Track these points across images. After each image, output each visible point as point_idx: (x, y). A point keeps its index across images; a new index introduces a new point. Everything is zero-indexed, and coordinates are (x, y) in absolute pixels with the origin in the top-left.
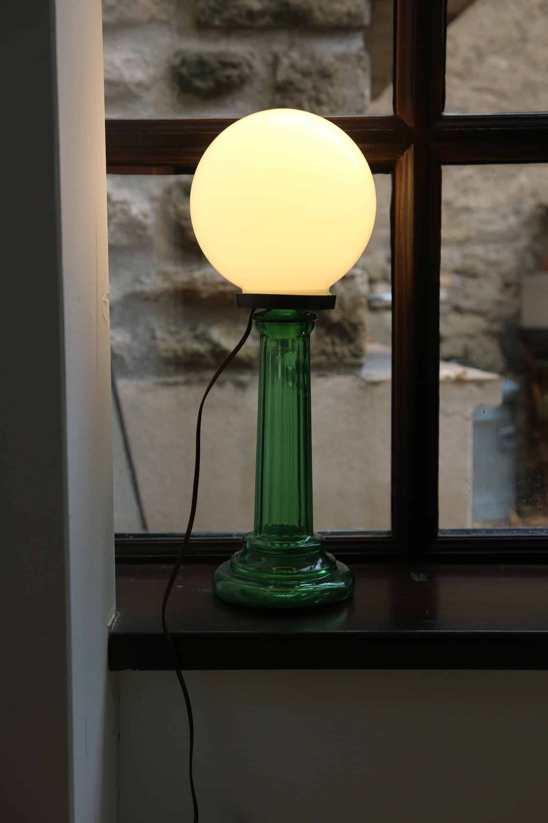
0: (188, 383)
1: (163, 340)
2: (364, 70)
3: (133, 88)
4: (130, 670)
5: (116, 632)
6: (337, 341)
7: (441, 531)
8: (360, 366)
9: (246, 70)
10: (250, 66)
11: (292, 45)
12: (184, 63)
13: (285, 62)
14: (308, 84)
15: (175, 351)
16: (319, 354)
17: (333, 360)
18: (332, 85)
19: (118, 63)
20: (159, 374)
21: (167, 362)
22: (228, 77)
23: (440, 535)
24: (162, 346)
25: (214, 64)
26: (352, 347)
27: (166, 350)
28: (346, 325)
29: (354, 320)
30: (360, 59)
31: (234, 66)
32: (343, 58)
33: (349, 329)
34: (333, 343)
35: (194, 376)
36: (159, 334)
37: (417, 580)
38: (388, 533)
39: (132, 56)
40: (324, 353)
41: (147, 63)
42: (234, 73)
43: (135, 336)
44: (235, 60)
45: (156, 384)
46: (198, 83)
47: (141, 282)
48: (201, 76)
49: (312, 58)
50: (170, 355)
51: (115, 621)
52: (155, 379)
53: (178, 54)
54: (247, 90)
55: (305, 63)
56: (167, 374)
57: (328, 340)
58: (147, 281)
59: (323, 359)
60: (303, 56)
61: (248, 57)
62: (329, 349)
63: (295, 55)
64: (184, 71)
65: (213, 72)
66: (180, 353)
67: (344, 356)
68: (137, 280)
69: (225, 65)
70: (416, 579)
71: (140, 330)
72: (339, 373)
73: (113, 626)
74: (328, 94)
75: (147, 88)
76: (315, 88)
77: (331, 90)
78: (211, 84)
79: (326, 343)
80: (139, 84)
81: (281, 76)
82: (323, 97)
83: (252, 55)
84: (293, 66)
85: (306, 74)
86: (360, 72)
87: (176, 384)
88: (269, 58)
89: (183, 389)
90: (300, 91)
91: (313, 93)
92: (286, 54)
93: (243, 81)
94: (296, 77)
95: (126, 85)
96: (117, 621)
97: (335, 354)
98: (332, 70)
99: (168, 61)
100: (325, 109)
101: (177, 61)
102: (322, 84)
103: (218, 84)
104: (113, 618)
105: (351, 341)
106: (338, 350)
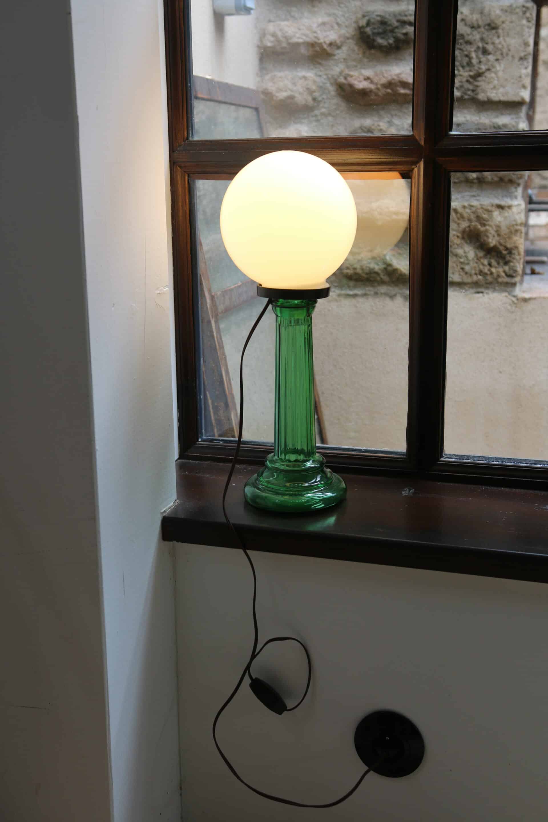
0: (365, 295)
2: (529, 20)
3: (326, 47)
6: (494, 263)
8: (514, 285)
12: (368, 24)
14: (476, 36)
16: (476, 273)
17: (489, 278)
18: (498, 36)
19: (315, 26)
22: (406, 35)
25: (394, 23)
26: (507, 268)
28: (501, 248)
29: (509, 246)
30: (526, 10)
31: (411, 24)
32: (510, 10)
33: (505, 252)
34: (490, 265)
39: (326, 19)
40: (481, 273)
41: (339, 25)
42: (411, 30)
44: (412, 19)
45: (339, 295)
46: (380, 41)
48: (383, 34)
49: (482, 12)
50: (350, 272)
51: (171, 508)
53: (364, 16)
55: (475, 18)
57: (486, 262)
59: (479, 278)
60: (472, 12)
62: (486, 270)
64: (368, 30)
65: (393, 31)
67: (499, 276)
69: (404, 23)
72: (494, 290)
73: (168, 511)
74: (494, 44)
75: (338, 46)
76: (482, 39)
77: (497, 41)
78: (391, 41)
79: (483, 265)
80: (332, 44)
82: (490, 47)
85: (474, 27)
87: (355, 296)
89: (361, 300)
90: (469, 43)
91: (480, 44)
95: (320, 45)
97: (492, 273)
98: (498, 22)
99: (356, 22)
100: (491, 57)
101: (363, 22)
102: (489, 36)
103: (397, 40)
104: (170, 505)
105: (506, 263)
106: (493, 270)
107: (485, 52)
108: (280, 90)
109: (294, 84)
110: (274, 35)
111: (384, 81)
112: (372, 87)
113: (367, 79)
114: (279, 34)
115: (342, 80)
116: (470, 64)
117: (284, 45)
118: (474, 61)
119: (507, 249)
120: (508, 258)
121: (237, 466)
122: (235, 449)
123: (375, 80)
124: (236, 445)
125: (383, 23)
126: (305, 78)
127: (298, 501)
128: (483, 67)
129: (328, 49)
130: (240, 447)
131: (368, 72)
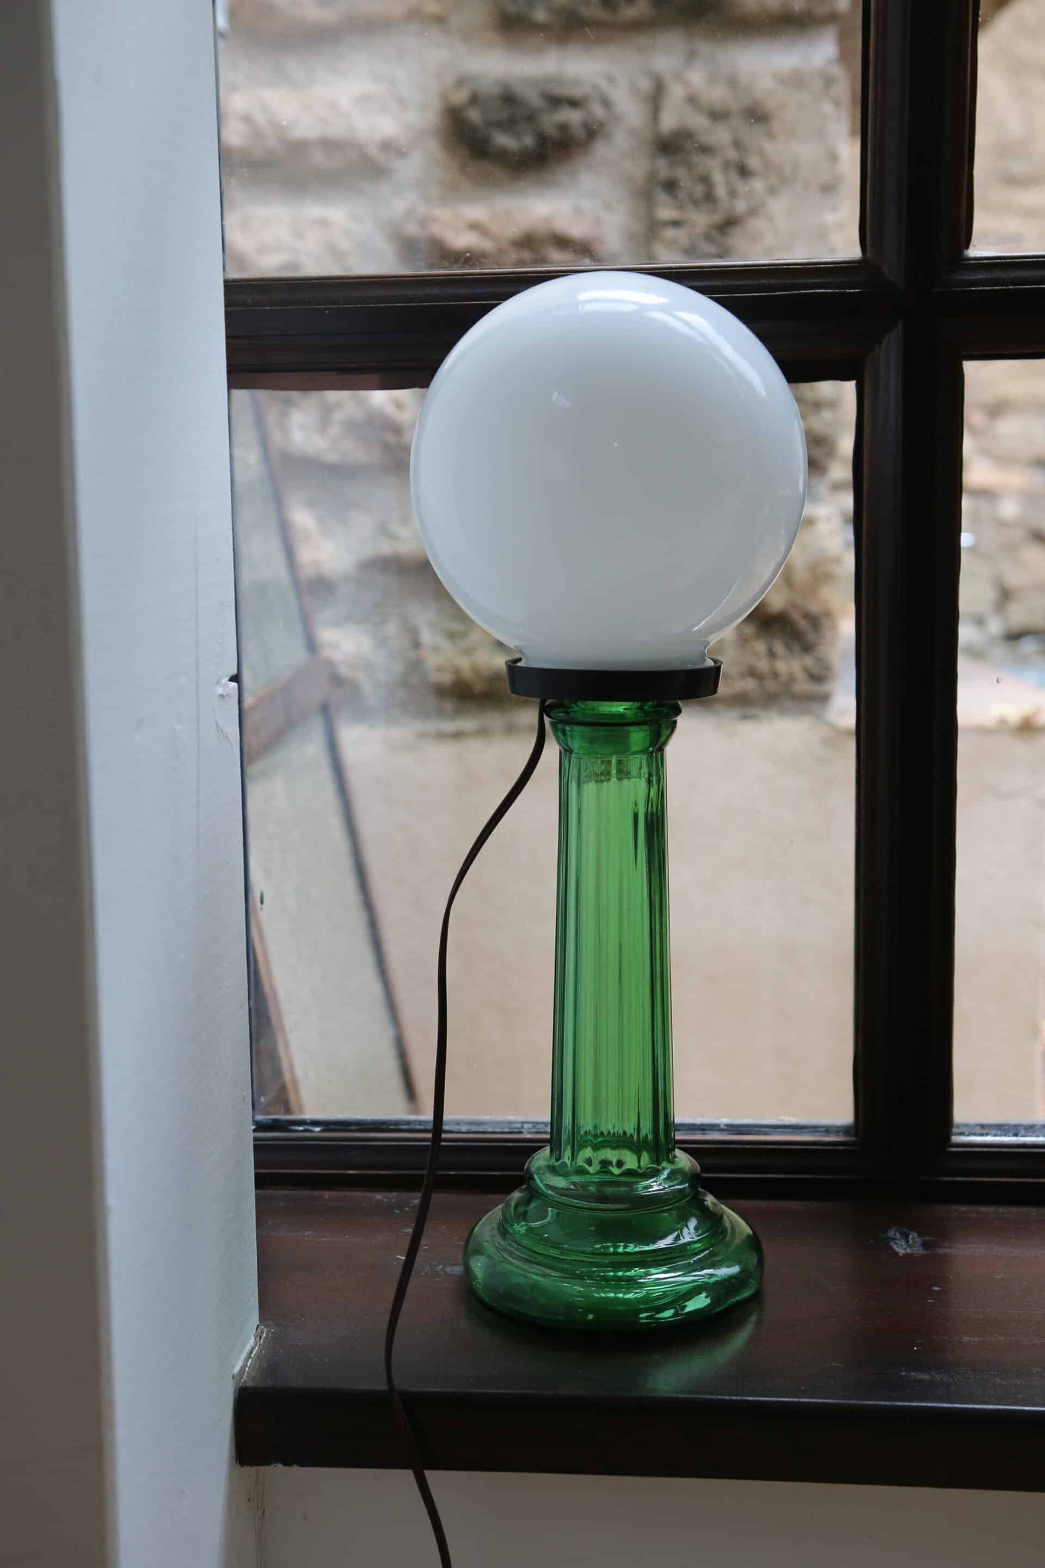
0: (483, 732)
1: (436, 649)
2: (837, 103)
3: (373, 152)
4: (280, 1466)
5: (250, 1384)
6: (779, 648)
7: (958, 1126)
8: (824, 698)
9: (598, 111)
10: (606, 103)
11: (691, 56)
12: (474, 99)
13: (676, 92)
14: (721, 136)
15: (457, 671)
16: (743, 675)
17: (771, 686)
18: (771, 136)
19: (345, 102)
20: (424, 714)
21: (441, 691)
22: (563, 128)
23: (956, 1139)
24: (432, 661)
25: (535, 100)
26: (809, 661)
27: (439, 669)
28: (796, 616)
29: (814, 608)
30: (828, 81)
31: (574, 103)
32: (795, 80)
33: (803, 624)
34: (772, 654)
35: (494, 719)
36: (427, 637)
37: (901, 1251)
38: (846, 1130)
39: (372, 88)
40: (752, 673)
41: (402, 102)
42: (573, 117)
43: (381, 643)
44: (575, 92)
45: (422, 736)
46: (503, 140)
47: (391, 536)
48: (509, 125)
49: (732, 82)
50: (446, 678)
51: (253, 1356)
52: (418, 725)
53: (461, 82)
54: (601, 149)
55: (717, 94)
56: (441, 713)
57: (761, 648)
58: (403, 532)
59: (750, 684)
60: (712, 79)
61: (603, 84)
62: (763, 665)
63: (696, 77)
64: (474, 115)
65: (531, 118)
66: (468, 675)
67: (792, 679)
68: (384, 531)
69: (556, 101)
70: (900, 1248)
71: (392, 628)
72: (783, 712)
73: (247, 1369)
74: (762, 155)
75: (401, 153)
76: (737, 144)
77: (769, 147)
78: (528, 141)
79: (756, 654)
80: (387, 146)
81: (669, 122)
82: (754, 162)
83: (611, 80)
84: (692, 100)
85: (718, 115)
86: (828, 107)
87: (458, 735)
88: (645, 85)
89: (474, 746)
90: (706, 150)
91: (732, 154)
92: (678, 77)
93: (592, 132)
94: (698, 122)
95: (359, 147)
96: (258, 1356)
97: (775, 675)
98: (771, 105)
99: (443, 96)
100: (758, 185)
101: (460, 97)
102: (751, 135)
103: (542, 140)
104: (248, 1348)
105: (807, 648)
106: (781, 666)
107: (744, 172)
108: (264, 249)
109: (299, 235)
110: (247, 119)
111: (513, 231)
112: (487, 245)
113: (475, 226)
114: (260, 118)
115: (412, 229)
116: (710, 198)
117: (273, 142)
118: (721, 191)
119: (807, 616)
120: (811, 637)
121: (438, 1198)
122: (428, 1146)
123: (495, 228)
124: (429, 1135)
125: (509, 98)
126: (324, 223)
127: (624, 1295)
128: (741, 206)
129: (380, 157)
130: (441, 1140)
131: (476, 211)
